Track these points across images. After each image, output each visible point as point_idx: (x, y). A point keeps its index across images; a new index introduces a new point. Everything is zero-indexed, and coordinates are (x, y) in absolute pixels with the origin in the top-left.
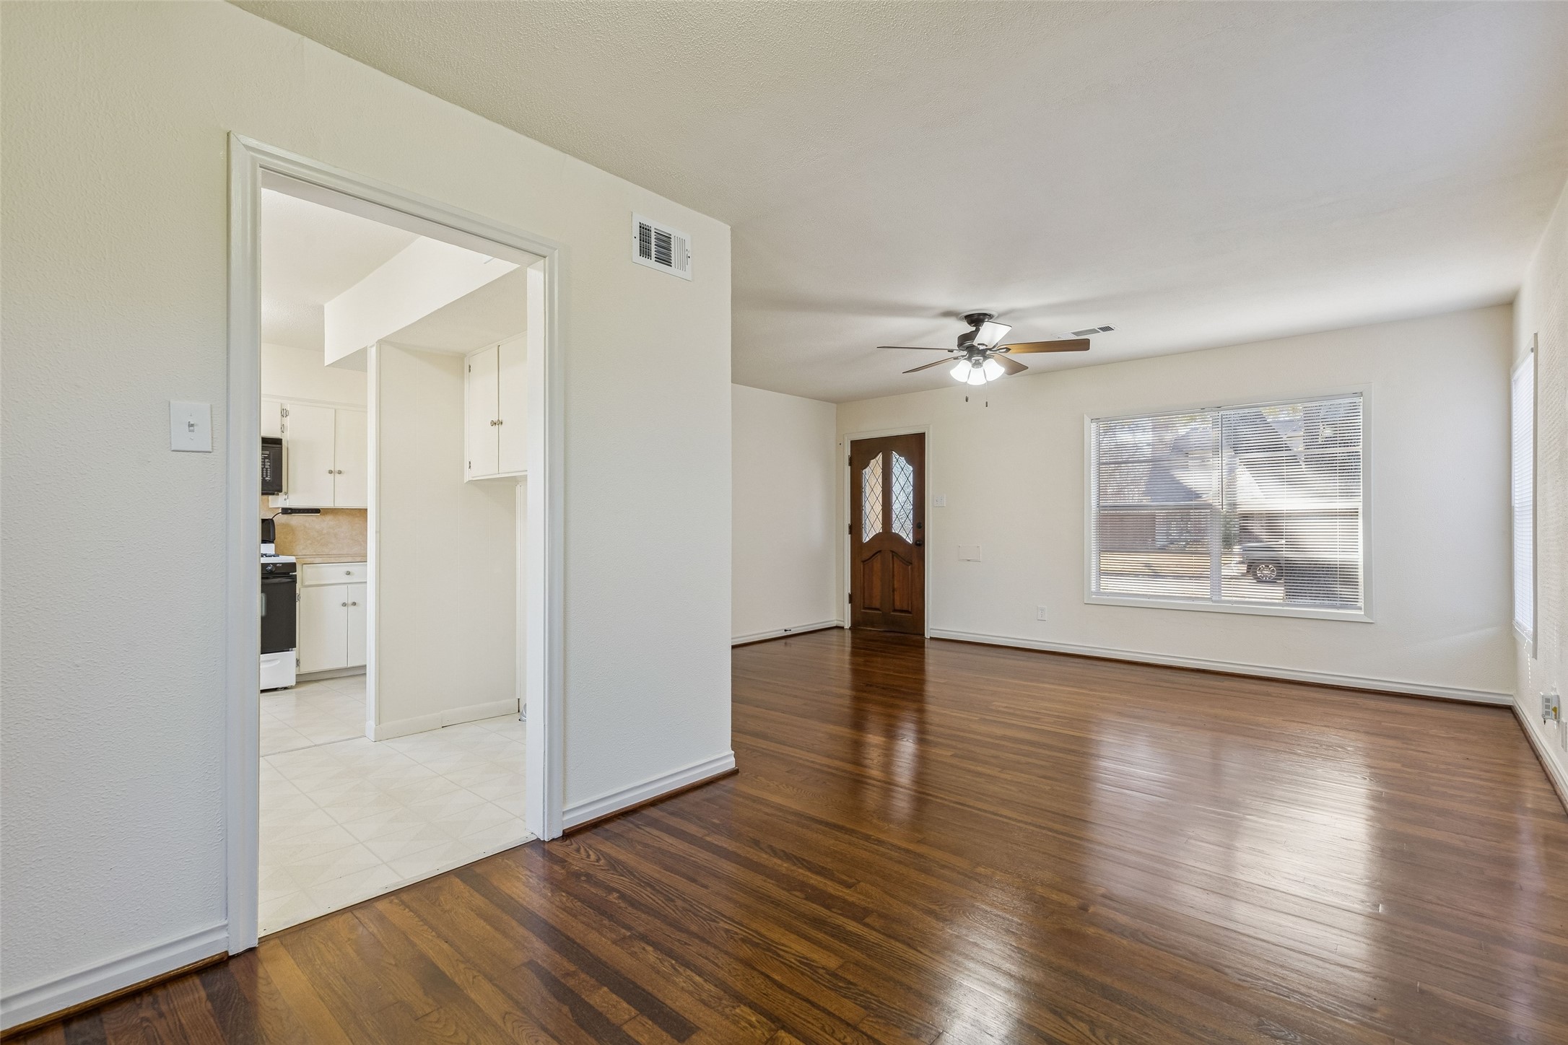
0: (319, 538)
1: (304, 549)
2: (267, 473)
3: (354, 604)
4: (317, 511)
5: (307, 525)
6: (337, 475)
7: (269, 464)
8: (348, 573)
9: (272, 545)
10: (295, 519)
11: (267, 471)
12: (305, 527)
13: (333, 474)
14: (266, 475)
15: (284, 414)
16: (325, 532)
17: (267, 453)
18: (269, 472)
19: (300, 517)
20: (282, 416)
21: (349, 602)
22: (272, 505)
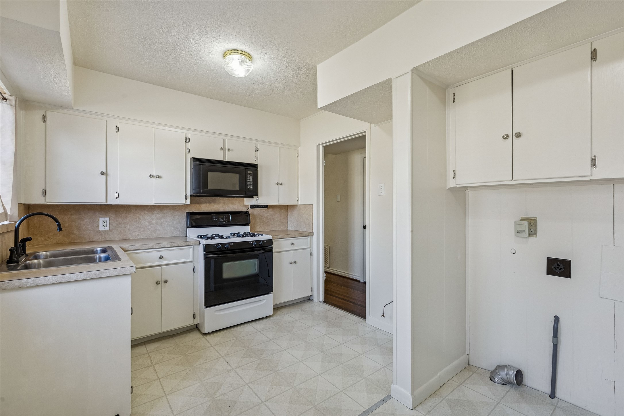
0: (266, 222)
1: (260, 228)
2: (251, 184)
3: (295, 263)
4: (266, 206)
5: (261, 214)
6: (280, 186)
7: (252, 179)
8: (293, 244)
9: (249, 227)
10: (256, 211)
11: (251, 183)
12: (260, 215)
13: (278, 185)
14: (251, 186)
15: (256, 150)
16: (269, 218)
17: (251, 172)
18: (252, 184)
19: (258, 210)
20: (256, 151)
21: (293, 261)
22: (246, 203)
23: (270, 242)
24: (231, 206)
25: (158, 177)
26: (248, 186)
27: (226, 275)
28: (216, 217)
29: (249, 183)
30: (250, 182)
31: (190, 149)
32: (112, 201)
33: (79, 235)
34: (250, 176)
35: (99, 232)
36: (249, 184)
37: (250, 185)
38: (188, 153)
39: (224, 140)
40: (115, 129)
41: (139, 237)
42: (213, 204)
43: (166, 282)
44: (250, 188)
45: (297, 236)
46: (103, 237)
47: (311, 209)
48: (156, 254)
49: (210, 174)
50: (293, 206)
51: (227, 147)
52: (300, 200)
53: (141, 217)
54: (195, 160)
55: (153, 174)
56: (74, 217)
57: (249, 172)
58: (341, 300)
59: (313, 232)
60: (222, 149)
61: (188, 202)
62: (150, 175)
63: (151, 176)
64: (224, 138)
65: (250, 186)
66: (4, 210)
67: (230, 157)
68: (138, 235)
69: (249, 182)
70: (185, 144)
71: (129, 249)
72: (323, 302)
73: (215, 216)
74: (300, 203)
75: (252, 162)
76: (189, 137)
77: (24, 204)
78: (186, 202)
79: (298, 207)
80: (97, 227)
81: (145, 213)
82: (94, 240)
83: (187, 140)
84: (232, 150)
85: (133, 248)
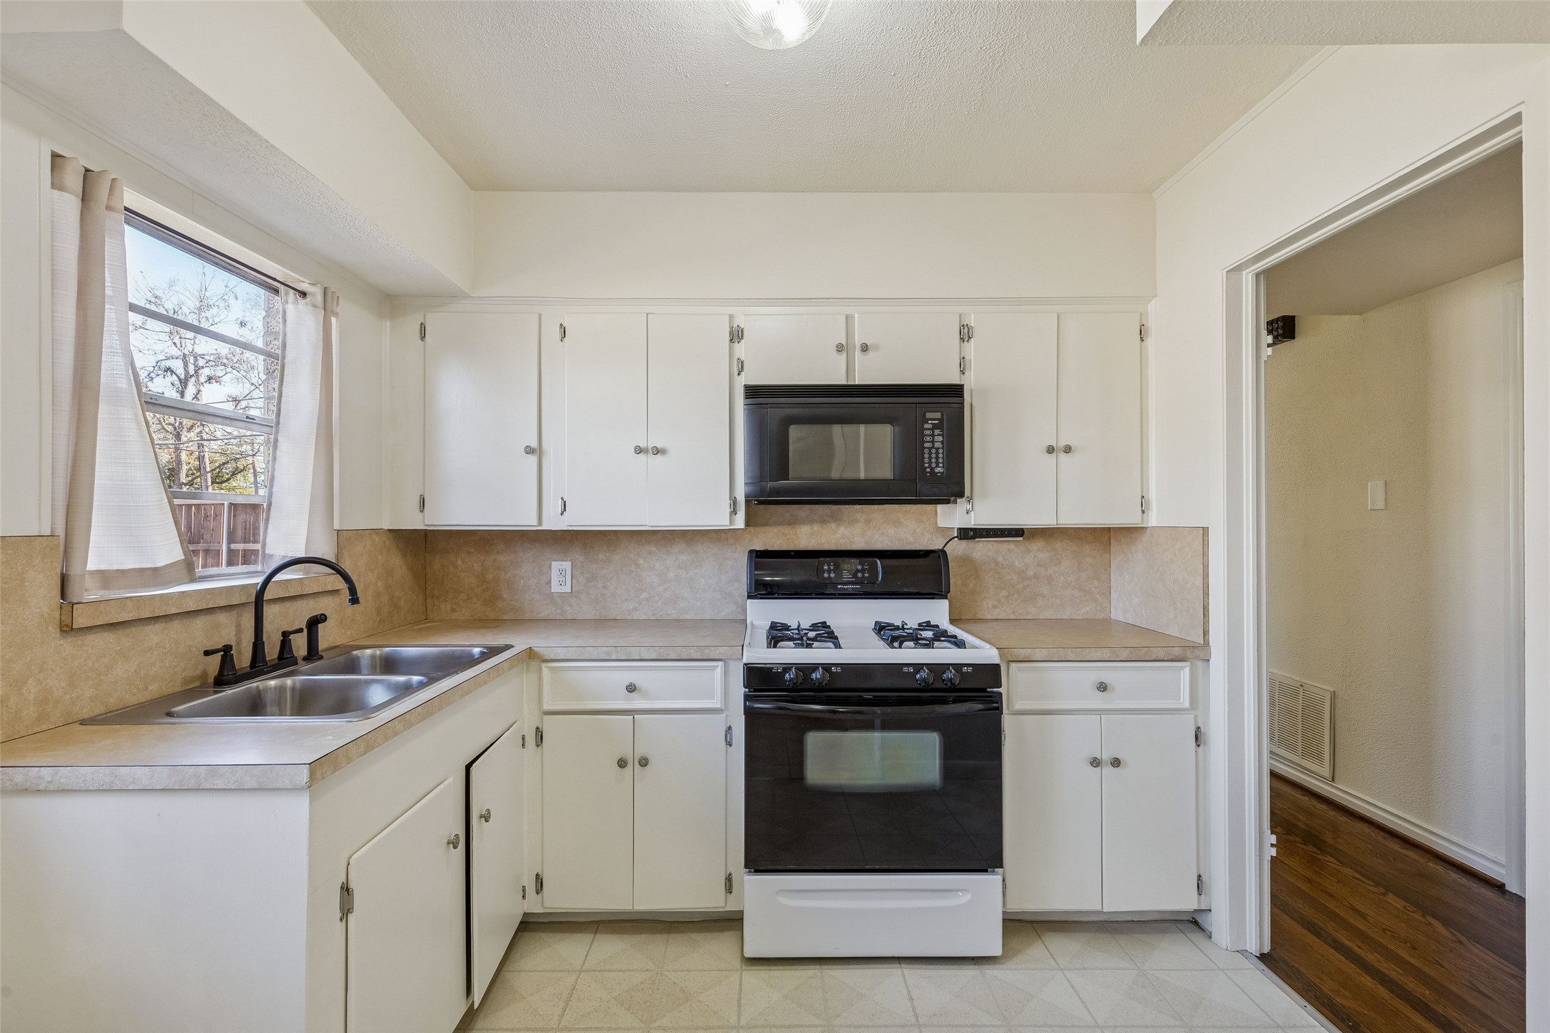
0: (1020, 586)
1: (995, 607)
2: (937, 458)
3: (1116, 763)
4: (1018, 532)
5: (1000, 559)
6: (1063, 456)
7: (940, 438)
8: (1103, 687)
9: (943, 605)
10: (981, 549)
11: (937, 453)
12: (997, 564)
13: (1054, 455)
14: (937, 463)
15: (965, 334)
16: (1030, 573)
17: (938, 415)
18: (941, 455)
19: (989, 545)
20: (962, 339)
21: (1106, 756)
22: (942, 522)
23: (992, 672)
24: (891, 531)
25: (657, 451)
26: (927, 465)
27: (815, 773)
28: (832, 568)
29: (930, 453)
30: (934, 451)
31: (742, 363)
32: (553, 522)
33: (512, 603)
34: (935, 427)
35: (551, 597)
36: (930, 458)
37: (934, 460)
38: (739, 374)
39: (849, 319)
40: (557, 333)
41: (636, 616)
42: (833, 526)
43: (644, 762)
44: (932, 469)
45: (1124, 654)
46: (559, 611)
47: (1198, 544)
48: (619, 676)
49: (794, 432)
50: (1130, 533)
51: (858, 341)
52: (1154, 505)
53: (641, 561)
54: (753, 392)
55: (643, 445)
56: (502, 558)
57: (929, 415)
58: (1367, 981)
59: (1206, 644)
60: (840, 348)
61: (740, 522)
62: (635, 448)
63: (639, 450)
64: (849, 310)
65: (934, 465)
66: (184, 555)
67: (868, 373)
68: (635, 609)
69: (930, 449)
70: (730, 345)
71: (553, 657)
72: (1263, 958)
73: (829, 565)
74: (1153, 520)
75: (952, 378)
76: (742, 326)
77: (390, 531)
78: (731, 522)
79: (1146, 537)
80: (546, 584)
81: (650, 552)
82: (541, 616)
83: (736, 335)
84: (876, 347)
85: (561, 653)
